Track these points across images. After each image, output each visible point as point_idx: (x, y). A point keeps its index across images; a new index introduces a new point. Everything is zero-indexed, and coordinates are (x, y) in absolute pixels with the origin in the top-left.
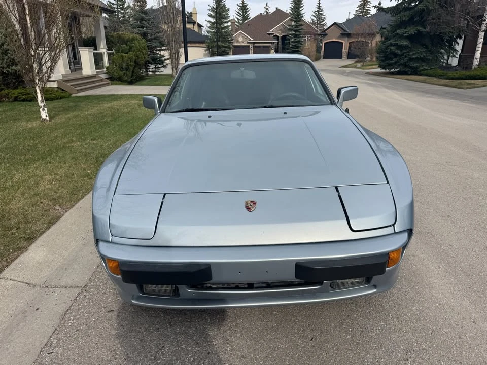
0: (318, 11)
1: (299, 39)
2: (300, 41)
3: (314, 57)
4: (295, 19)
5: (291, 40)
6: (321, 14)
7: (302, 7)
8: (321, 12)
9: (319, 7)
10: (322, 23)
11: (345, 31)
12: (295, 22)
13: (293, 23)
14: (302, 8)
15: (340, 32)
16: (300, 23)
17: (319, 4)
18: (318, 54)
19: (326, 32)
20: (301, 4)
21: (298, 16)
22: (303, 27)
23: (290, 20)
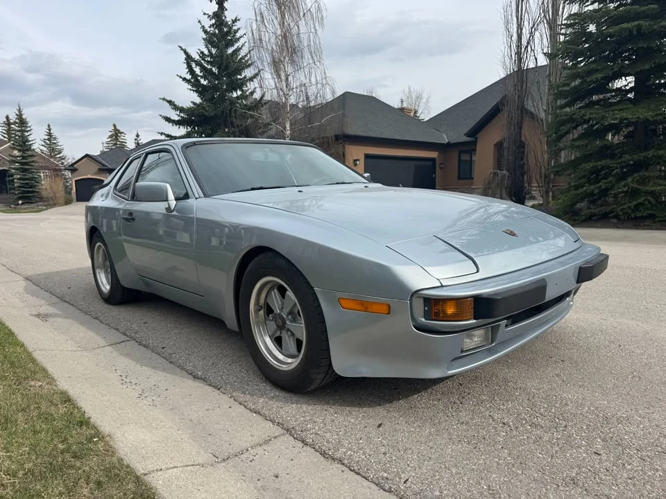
0: (49, 140)
1: (31, 175)
2: (33, 178)
3: (63, 199)
4: (19, 148)
5: (15, 177)
6: (55, 143)
7: (28, 131)
8: (55, 142)
9: (50, 134)
10: (58, 156)
11: (103, 165)
12: (19, 151)
13: (16, 153)
14: (29, 133)
15: (96, 167)
16: (30, 153)
17: (50, 130)
18: (68, 196)
19: (75, 166)
20: (27, 127)
21: (24, 143)
22: (34, 159)
23: (10, 147)
